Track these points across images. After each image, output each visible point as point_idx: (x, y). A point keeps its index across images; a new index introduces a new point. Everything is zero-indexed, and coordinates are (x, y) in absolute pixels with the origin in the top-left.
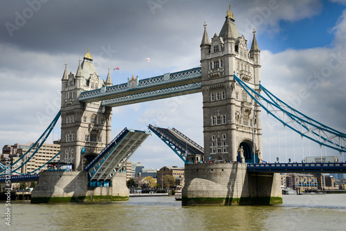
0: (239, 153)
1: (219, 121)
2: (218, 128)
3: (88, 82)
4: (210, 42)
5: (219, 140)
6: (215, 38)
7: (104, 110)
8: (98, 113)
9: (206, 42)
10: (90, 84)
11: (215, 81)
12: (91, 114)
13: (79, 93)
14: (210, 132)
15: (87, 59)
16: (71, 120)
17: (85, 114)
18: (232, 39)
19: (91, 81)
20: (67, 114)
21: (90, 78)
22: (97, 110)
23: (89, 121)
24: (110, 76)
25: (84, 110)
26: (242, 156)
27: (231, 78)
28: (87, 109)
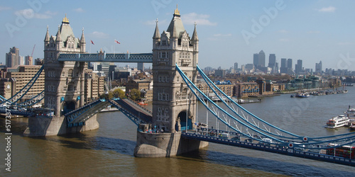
0: (177, 122)
1: (164, 98)
2: (163, 103)
3: (65, 43)
4: (160, 36)
5: (163, 112)
6: (164, 35)
7: (79, 65)
8: (75, 68)
9: (157, 37)
10: (67, 46)
11: (162, 67)
12: (68, 69)
13: (58, 55)
14: (157, 104)
15: (65, 23)
16: (52, 74)
17: (64, 70)
18: (176, 38)
19: (68, 42)
20: (49, 69)
21: (67, 40)
22: (73, 66)
23: (66, 75)
24: (84, 36)
25: (63, 67)
26: (179, 124)
27: (174, 69)
28: (65, 66)
